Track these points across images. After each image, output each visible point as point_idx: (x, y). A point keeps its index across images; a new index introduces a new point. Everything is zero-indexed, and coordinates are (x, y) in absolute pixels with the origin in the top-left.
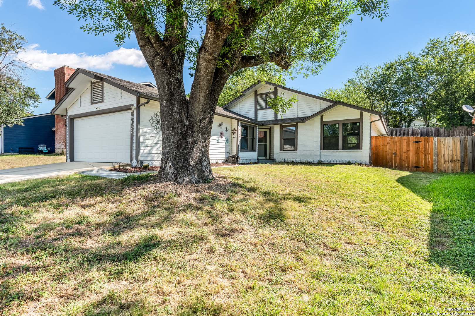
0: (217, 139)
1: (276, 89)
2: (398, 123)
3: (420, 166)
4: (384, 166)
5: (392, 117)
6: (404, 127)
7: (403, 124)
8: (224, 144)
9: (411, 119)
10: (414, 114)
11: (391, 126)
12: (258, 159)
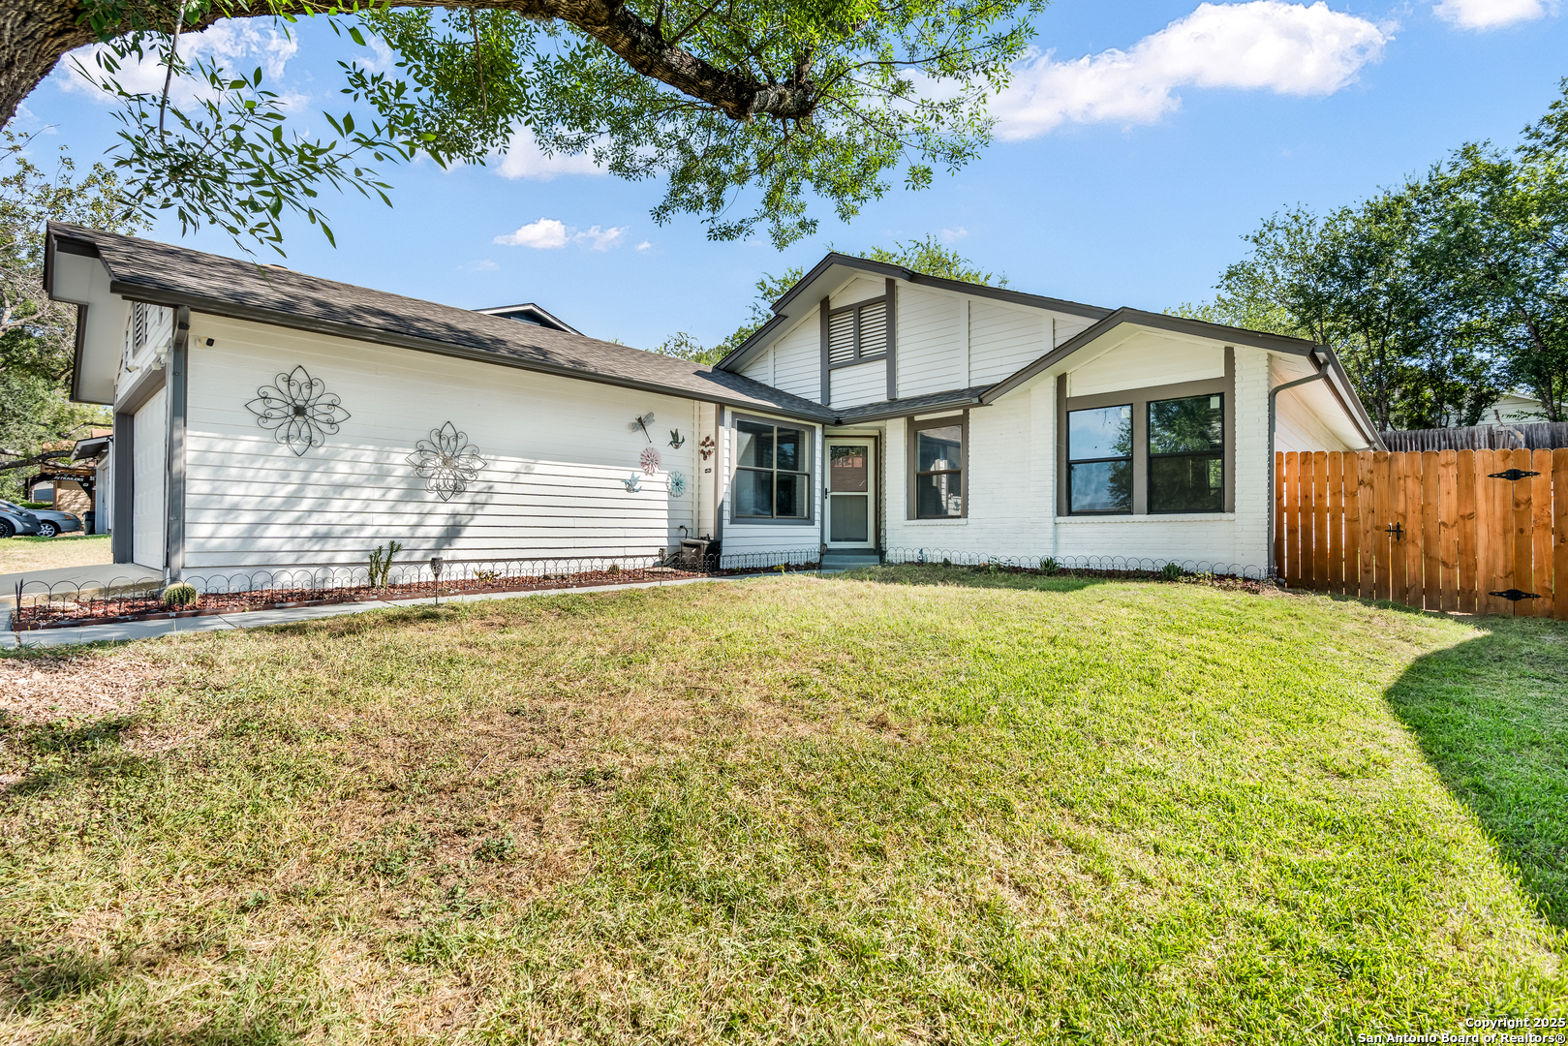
0: (628, 476)
1: (891, 285)
2: (1430, 413)
3: (1534, 591)
4: (1344, 584)
5: (1405, 391)
6: (1453, 424)
7: (1448, 415)
8: (665, 496)
9: (1483, 395)
10: (1494, 375)
11: (1402, 425)
12: (824, 552)
